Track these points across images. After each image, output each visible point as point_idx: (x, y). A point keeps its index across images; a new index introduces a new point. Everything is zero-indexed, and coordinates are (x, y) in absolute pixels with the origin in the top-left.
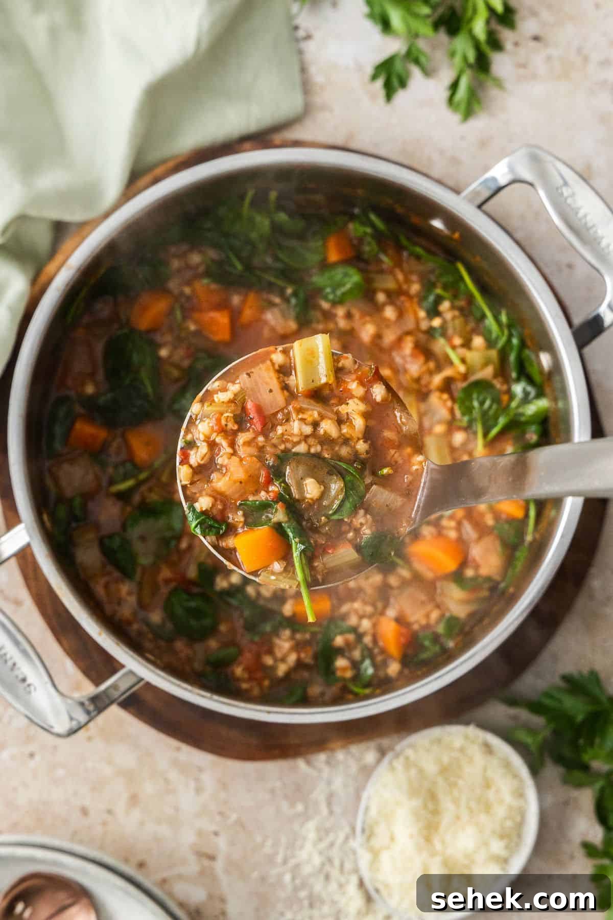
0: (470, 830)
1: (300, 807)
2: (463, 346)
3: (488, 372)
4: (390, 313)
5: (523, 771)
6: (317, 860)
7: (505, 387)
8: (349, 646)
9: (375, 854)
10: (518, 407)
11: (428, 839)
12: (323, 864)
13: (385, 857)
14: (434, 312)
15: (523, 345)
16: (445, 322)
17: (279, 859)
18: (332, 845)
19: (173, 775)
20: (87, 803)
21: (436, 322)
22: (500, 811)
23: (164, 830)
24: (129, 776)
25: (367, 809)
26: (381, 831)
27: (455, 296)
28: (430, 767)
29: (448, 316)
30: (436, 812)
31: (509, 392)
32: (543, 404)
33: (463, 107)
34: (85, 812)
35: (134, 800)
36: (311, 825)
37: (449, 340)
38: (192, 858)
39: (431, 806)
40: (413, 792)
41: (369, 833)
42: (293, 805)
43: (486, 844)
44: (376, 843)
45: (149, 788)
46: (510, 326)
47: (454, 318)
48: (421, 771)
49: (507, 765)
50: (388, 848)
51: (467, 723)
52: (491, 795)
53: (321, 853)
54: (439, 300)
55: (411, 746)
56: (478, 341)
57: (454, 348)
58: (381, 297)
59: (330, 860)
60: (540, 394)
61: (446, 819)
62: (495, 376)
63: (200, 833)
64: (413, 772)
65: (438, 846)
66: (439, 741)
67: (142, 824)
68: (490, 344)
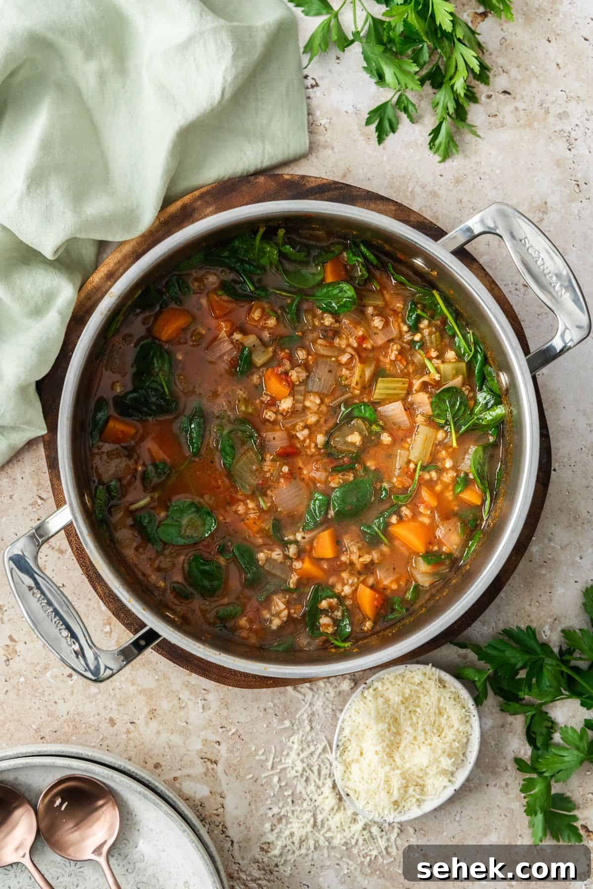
0: (425, 749)
1: (287, 723)
2: (438, 358)
3: (458, 381)
4: (377, 322)
5: (470, 703)
6: (299, 767)
7: (471, 395)
8: (332, 608)
9: (347, 766)
10: (481, 412)
11: (390, 756)
12: (304, 770)
13: (354, 768)
14: (415, 328)
15: (485, 361)
16: (423, 338)
17: (269, 764)
18: (312, 754)
19: (185, 695)
20: (114, 715)
21: (417, 337)
22: (450, 735)
23: (176, 739)
24: (149, 695)
25: (342, 729)
26: (353, 747)
27: (432, 317)
28: (395, 699)
29: (426, 332)
30: (398, 734)
31: (474, 398)
32: (500, 410)
33: (442, 148)
34: (112, 722)
35: (153, 713)
36: (296, 738)
37: (427, 353)
38: (199, 761)
39: (393, 729)
40: (380, 718)
41: (343, 749)
42: (281, 721)
43: (437, 761)
44: (349, 756)
45: (165, 705)
46: (476, 343)
47: (430, 334)
48: (387, 701)
49: (457, 698)
50: (357, 761)
51: (426, 663)
52: (443, 720)
53: (302, 761)
54: (419, 319)
55: (378, 680)
56: (451, 355)
57: (430, 359)
58: (370, 310)
59: (310, 767)
60: (498, 402)
61: (406, 739)
62: (463, 384)
63: (205, 742)
64: (380, 701)
65: (398, 761)
66: (403, 676)
67: (158, 733)
68: (460, 357)
